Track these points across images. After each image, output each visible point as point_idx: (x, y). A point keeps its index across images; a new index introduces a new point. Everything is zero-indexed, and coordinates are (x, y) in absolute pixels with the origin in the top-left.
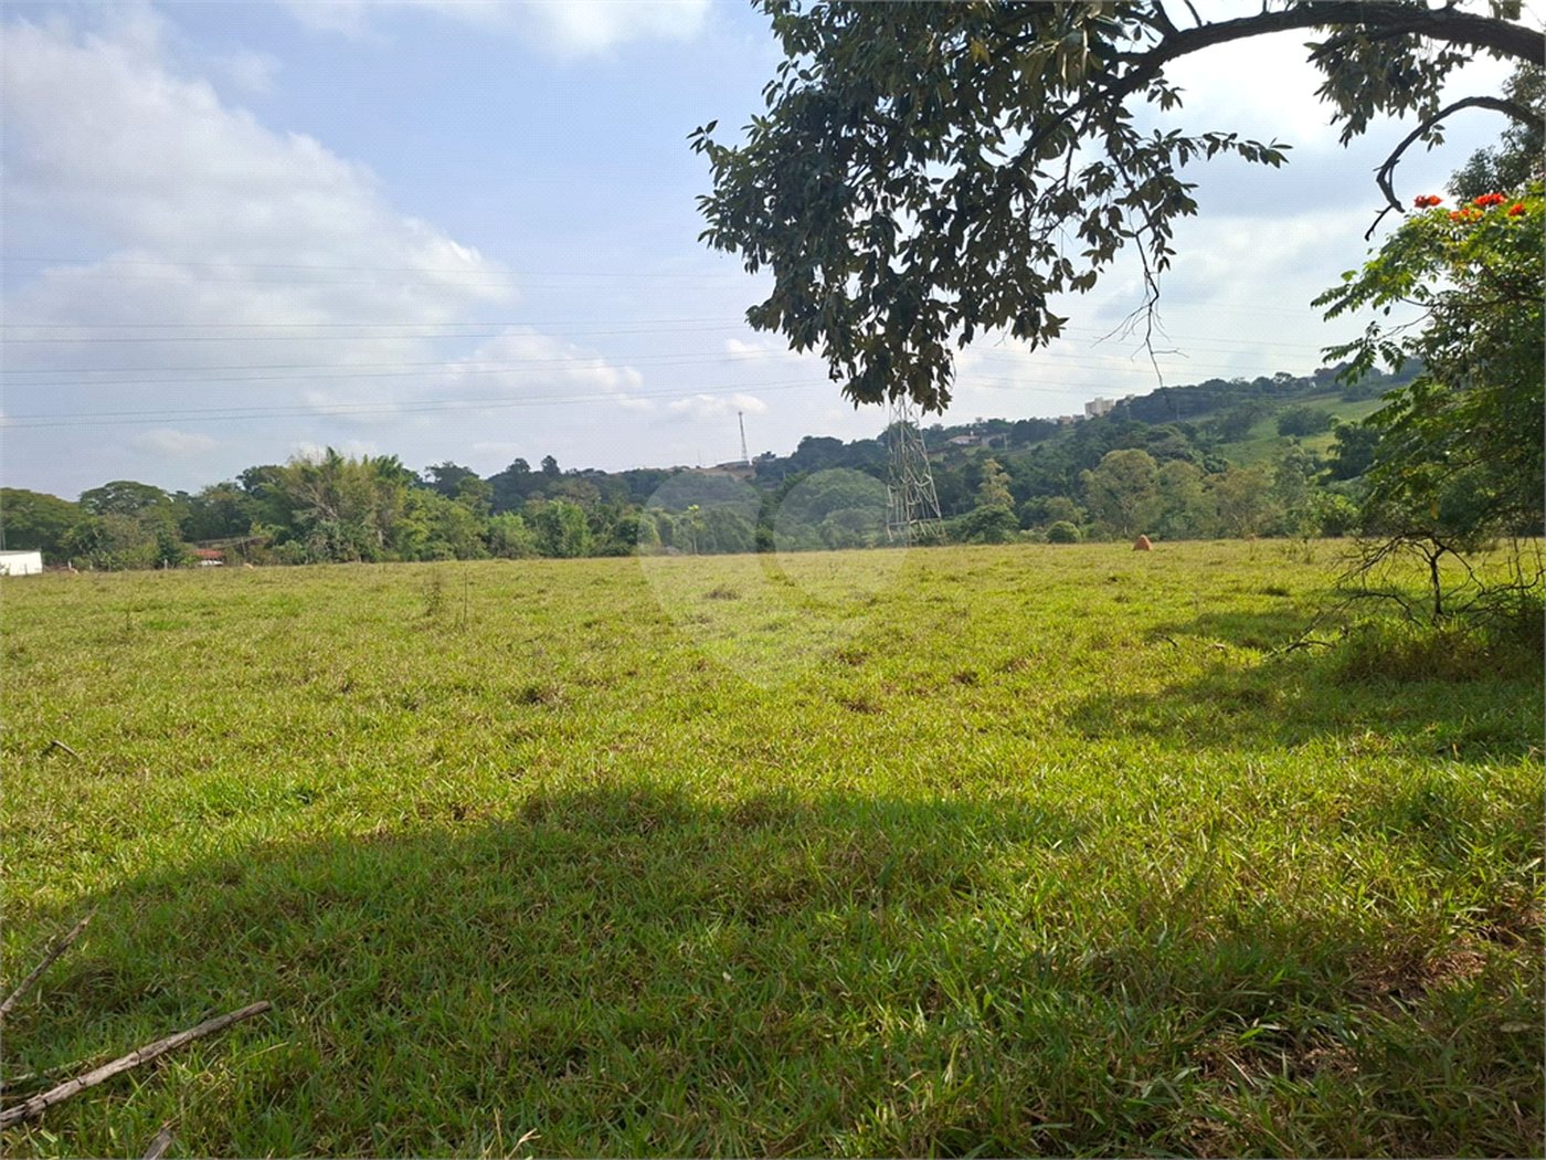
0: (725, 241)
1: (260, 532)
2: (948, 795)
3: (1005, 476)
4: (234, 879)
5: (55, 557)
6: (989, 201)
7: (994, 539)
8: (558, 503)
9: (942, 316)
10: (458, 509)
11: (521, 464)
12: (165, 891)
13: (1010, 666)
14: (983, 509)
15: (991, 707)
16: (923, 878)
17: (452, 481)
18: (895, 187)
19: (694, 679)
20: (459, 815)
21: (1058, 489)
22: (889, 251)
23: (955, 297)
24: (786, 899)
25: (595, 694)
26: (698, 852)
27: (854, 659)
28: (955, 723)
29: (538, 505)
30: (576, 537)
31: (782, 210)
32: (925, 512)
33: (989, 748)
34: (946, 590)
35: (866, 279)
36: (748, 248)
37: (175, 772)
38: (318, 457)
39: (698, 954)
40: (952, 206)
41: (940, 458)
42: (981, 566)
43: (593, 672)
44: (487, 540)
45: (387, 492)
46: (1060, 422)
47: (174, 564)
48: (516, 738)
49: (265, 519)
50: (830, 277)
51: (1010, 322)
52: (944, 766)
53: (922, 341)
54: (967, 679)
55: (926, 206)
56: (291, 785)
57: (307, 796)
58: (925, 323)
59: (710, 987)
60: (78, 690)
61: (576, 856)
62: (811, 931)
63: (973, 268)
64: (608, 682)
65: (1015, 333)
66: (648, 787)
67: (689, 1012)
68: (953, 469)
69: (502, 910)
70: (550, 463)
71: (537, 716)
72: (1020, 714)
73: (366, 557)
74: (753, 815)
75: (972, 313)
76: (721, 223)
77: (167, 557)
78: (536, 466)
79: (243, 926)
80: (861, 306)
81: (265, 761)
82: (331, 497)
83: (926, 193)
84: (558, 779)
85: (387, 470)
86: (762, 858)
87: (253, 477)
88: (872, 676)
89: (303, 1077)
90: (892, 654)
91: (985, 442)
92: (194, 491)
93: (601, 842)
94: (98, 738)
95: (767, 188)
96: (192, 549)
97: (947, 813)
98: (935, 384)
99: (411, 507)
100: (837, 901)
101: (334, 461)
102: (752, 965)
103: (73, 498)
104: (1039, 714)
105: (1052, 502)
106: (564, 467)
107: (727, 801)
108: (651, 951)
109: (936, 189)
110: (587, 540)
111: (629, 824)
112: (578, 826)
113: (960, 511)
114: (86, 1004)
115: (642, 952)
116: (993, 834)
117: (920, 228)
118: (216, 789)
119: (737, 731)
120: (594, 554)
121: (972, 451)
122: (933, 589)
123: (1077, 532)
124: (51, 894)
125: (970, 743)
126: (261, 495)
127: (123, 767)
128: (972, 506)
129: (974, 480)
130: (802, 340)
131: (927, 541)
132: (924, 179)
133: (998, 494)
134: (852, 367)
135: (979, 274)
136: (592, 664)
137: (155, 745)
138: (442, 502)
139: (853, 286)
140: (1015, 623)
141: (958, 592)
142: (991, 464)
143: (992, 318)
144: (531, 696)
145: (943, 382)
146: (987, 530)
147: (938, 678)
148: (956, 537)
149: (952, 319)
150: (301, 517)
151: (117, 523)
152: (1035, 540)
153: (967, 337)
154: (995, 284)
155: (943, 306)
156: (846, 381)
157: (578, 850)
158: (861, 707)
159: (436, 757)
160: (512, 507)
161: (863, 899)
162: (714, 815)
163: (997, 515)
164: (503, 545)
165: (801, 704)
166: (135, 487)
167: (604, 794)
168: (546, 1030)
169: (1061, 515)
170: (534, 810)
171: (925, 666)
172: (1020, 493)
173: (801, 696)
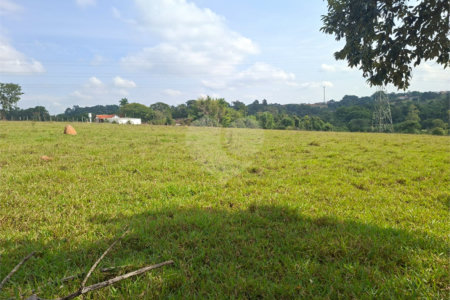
0: (329, 31)
1: (190, 117)
2: (395, 227)
3: (418, 111)
4: (171, 216)
5: (145, 120)
6: (433, 14)
7: (411, 132)
8: (266, 113)
9: (409, 55)
10: (239, 113)
11: (257, 101)
12: (154, 216)
13: (418, 179)
14: (409, 122)
15: (411, 194)
16: (385, 257)
17: (238, 106)
18: (395, 10)
19: (304, 171)
20: (231, 206)
21: (438, 116)
22: (390, 32)
23: (415, 48)
24: (333, 256)
25: (272, 172)
26: (302, 232)
27: (359, 170)
28: (397, 198)
29: (260, 114)
30: (270, 123)
31: (351, 18)
32: (386, 121)
33: (411, 211)
34: (394, 149)
35: (380, 42)
36: (337, 32)
37: (162, 181)
38: (205, 98)
39: (302, 270)
40: (417, 15)
41: (393, 104)
42: (406, 142)
43: (272, 165)
44: (245, 122)
45: (221, 108)
46: (440, 93)
47: (170, 124)
48: (249, 184)
49: (192, 114)
50: (365, 42)
51: (436, 58)
52: (393, 215)
53: (400, 64)
54: (401, 182)
55: (406, 16)
56: (189, 189)
57: (193, 193)
58: (402, 58)
59: (306, 284)
60: (143, 156)
61: (264, 226)
62: (342, 270)
63: (423, 38)
64: (276, 169)
65: (438, 61)
66: (287, 207)
67: (298, 291)
68: (398, 107)
69: (241, 240)
70: (265, 101)
71: (254, 178)
72: (423, 198)
73: (215, 125)
74: (322, 223)
75: (421, 54)
76: (328, 25)
77: (168, 122)
78: (261, 102)
79: (172, 232)
80: (377, 52)
81: (183, 181)
82: (207, 109)
83: (406, 12)
84: (260, 198)
85: (222, 102)
86: (325, 240)
87: (189, 103)
88: (365, 178)
89: (180, 285)
90: (373, 170)
91: (411, 99)
92: (176, 106)
93: (272, 223)
94: (146, 170)
95: (347, 12)
96: (174, 120)
97: (395, 234)
98: (403, 79)
99: (227, 112)
100: (352, 260)
101: (209, 99)
102: (321, 279)
103: (148, 106)
104: (430, 199)
105: (434, 121)
106: (268, 103)
107: (313, 216)
108: (286, 265)
109: (411, 10)
110: (273, 124)
111: (281, 218)
112: (264, 217)
113: (399, 122)
114: (131, 247)
115: (283, 265)
116: (413, 245)
117: (403, 24)
118: (171, 187)
119: (317, 192)
120: (275, 128)
121: (405, 102)
122: (388, 148)
123: (444, 132)
124: (129, 213)
125: (403, 207)
126: (191, 107)
127: (151, 178)
128: (404, 120)
129: (405, 111)
130: (353, 63)
131: (387, 131)
132: (406, 7)
133: (414, 117)
134: (372, 73)
135: (425, 40)
136: (272, 163)
137: (159, 173)
138: (234, 111)
139: (375, 45)
140: (420, 164)
141: (398, 150)
142: (413, 106)
143: (429, 56)
144: (254, 171)
145: (407, 78)
146: (408, 129)
147: (391, 180)
148: (397, 130)
149: (413, 56)
150: (200, 114)
151: (158, 113)
152: (427, 133)
153: (418, 63)
154: (431, 43)
155: (410, 52)
156: (369, 77)
157: (265, 225)
158: (361, 188)
159: (226, 187)
160: (253, 114)
161: (362, 262)
162: (309, 220)
163: (413, 124)
164: (250, 124)
165: (339, 184)
166: (163, 104)
167: (273, 207)
168: (251, 286)
169: (438, 125)
170: (252, 209)
171: (385, 176)
172: (423, 117)
173: (340, 181)
